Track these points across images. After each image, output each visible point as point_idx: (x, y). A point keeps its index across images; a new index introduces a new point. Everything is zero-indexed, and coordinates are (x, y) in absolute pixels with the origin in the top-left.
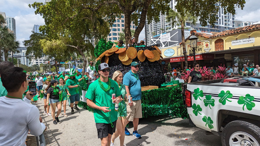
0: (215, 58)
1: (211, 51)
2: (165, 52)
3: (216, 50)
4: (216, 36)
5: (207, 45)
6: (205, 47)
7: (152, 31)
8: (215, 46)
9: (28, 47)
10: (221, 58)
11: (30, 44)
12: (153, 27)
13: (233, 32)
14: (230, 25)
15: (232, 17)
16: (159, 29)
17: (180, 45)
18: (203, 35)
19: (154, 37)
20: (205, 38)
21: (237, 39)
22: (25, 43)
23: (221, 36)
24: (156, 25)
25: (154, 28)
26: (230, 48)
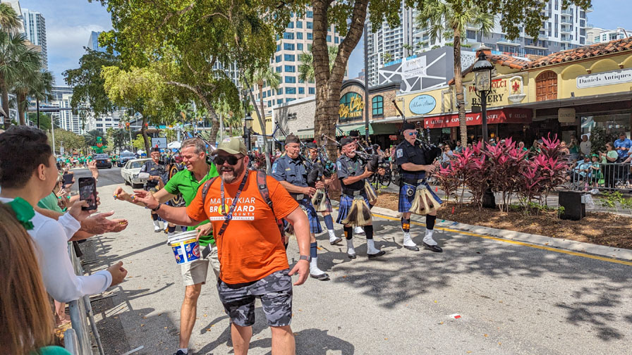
0: (535, 118)
1: (525, 101)
2: (413, 103)
3: (537, 99)
4: (540, 63)
5: (516, 87)
6: (512, 90)
7: (382, 50)
8: (537, 89)
9: (76, 88)
10: (550, 120)
11: (81, 79)
12: (384, 41)
13: (581, 55)
14: (574, 37)
15: (579, 19)
16: (400, 46)
17: (450, 85)
18: (507, 62)
19: (385, 66)
20: (511, 68)
21: (590, 72)
22: (67, 76)
23: (551, 63)
24: (392, 37)
25: (387, 43)
26: (572, 94)
